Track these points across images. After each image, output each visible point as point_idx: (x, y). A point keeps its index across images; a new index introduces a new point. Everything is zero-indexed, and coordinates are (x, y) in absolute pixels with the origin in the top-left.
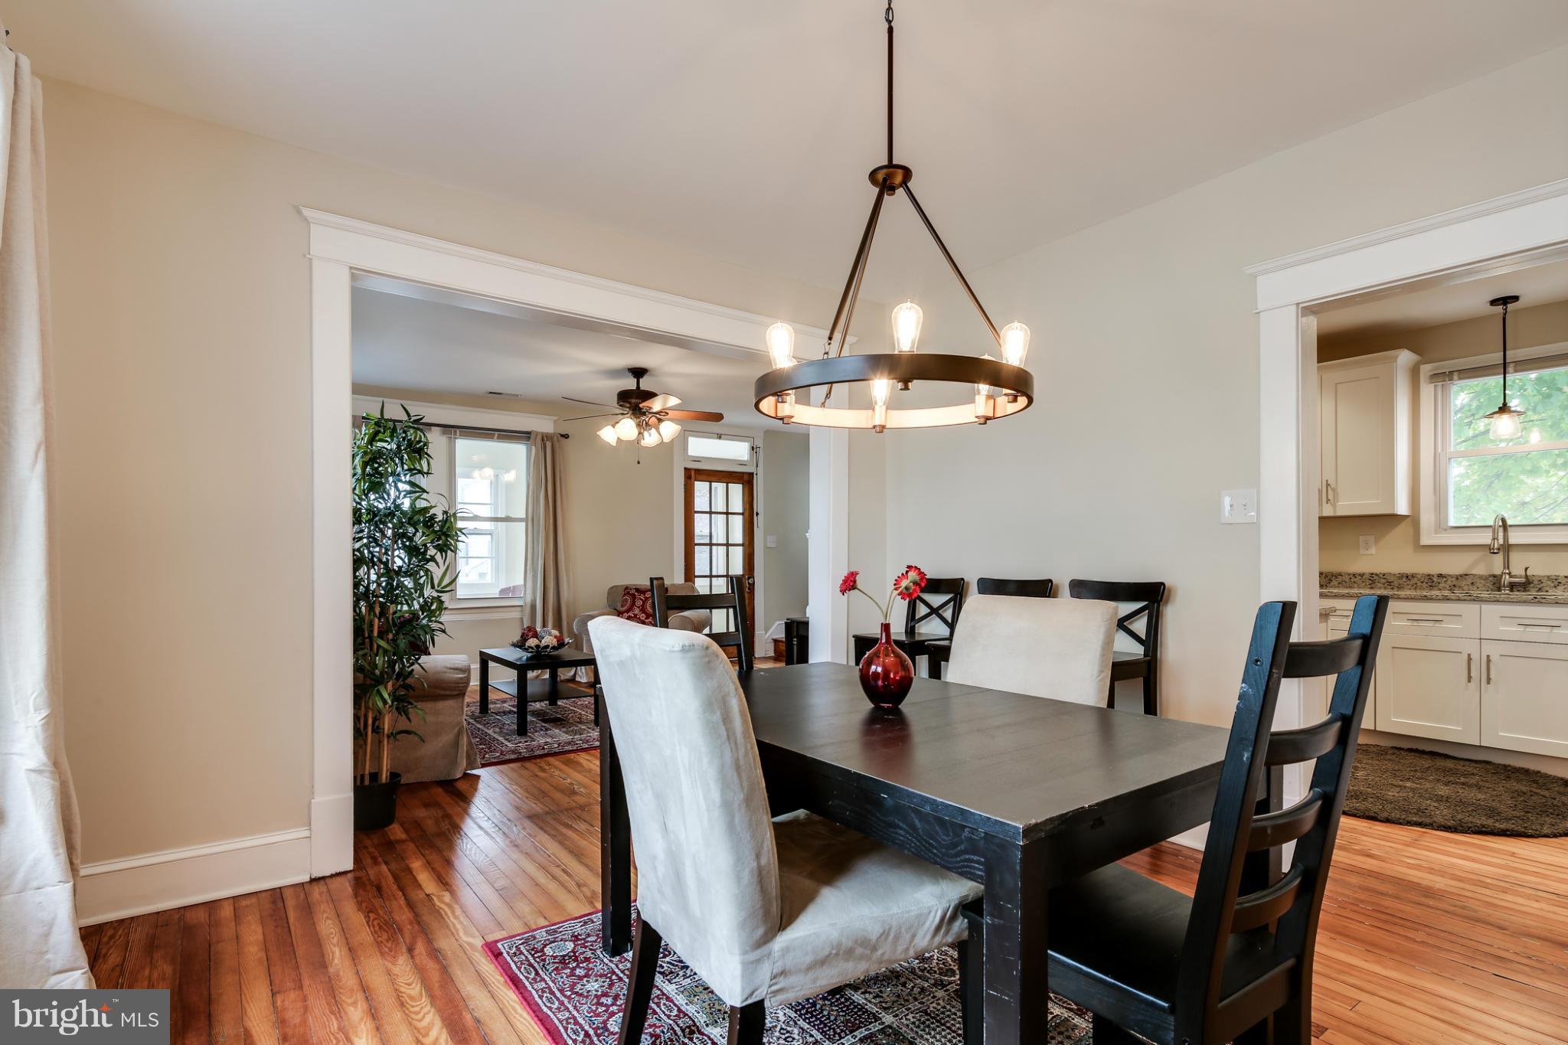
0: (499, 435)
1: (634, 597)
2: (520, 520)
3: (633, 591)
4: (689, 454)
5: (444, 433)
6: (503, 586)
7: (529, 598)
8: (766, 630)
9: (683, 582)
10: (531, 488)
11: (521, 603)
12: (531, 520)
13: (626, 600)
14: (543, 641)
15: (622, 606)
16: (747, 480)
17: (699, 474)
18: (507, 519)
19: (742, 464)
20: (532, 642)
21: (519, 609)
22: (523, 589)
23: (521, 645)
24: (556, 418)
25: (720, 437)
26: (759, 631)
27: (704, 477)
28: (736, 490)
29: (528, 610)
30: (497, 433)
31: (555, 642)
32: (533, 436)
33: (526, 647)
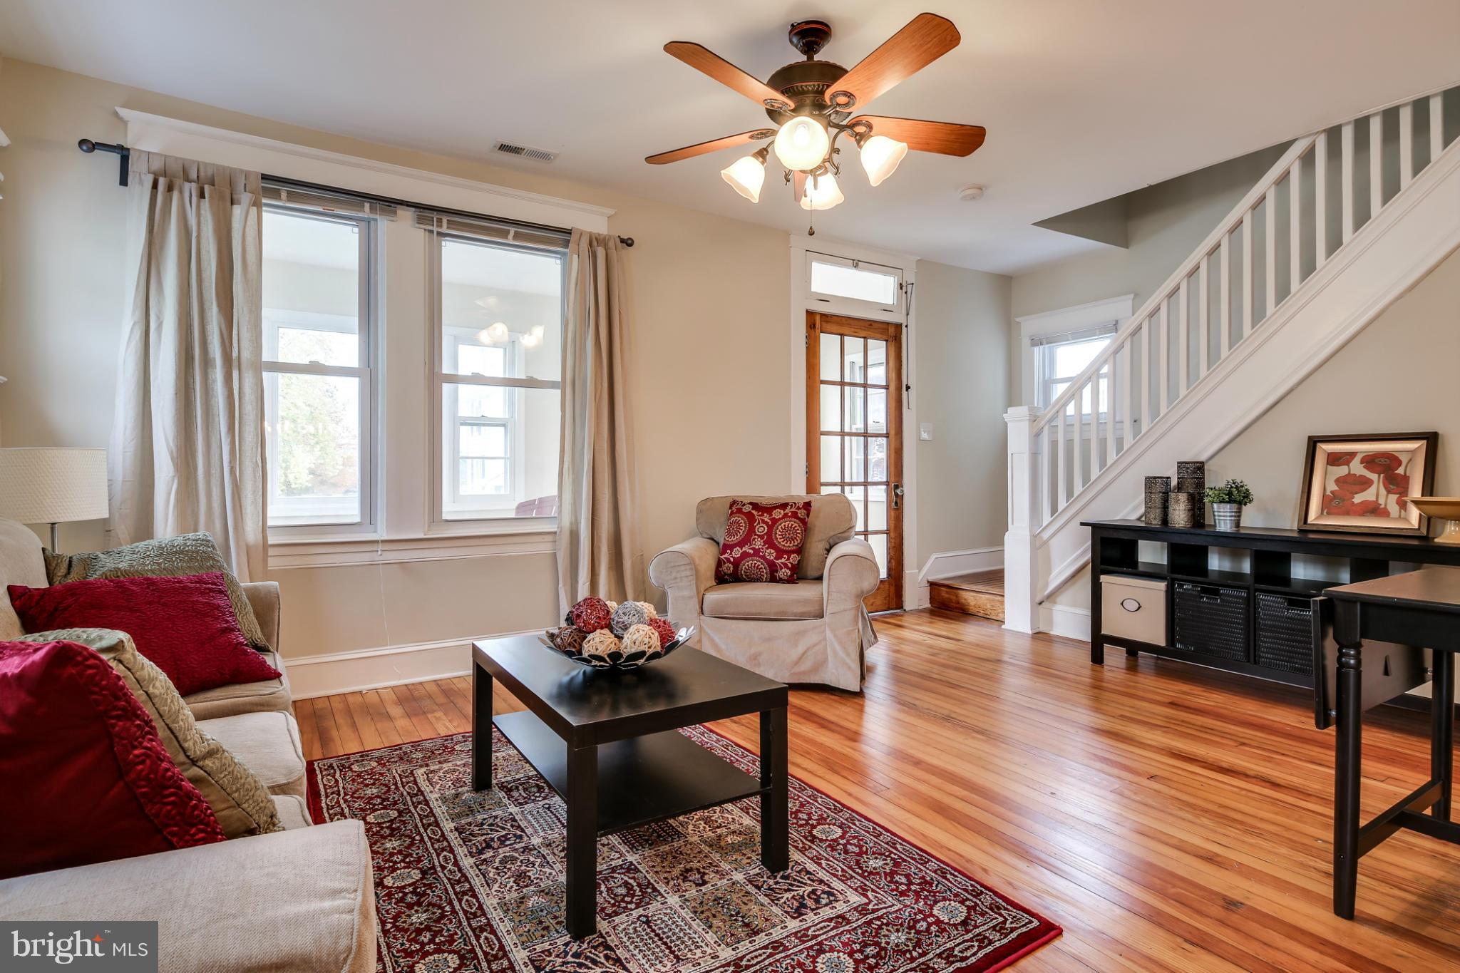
0: (516, 232)
1: (750, 516)
2: (552, 385)
3: (748, 508)
4: (813, 290)
5: (421, 220)
6: (521, 498)
7: (566, 520)
8: (920, 568)
9: (805, 494)
10: (571, 328)
11: (552, 527)
12: (570, 385)
13: (738, 523)
14: (627, 639)
15: (730, 534)
16: (892, 334)
17: (827, 322)
18: (530, 383)
19: (887, 310)
20: (599, 643)
21: (550, 538)
22: (557, 503)
23: (570, 648)
24: (611, 212)
25: (856, 264)
26: (909, 570)
27: (834, 328)
28: (878, 350)
29: (565, 540)
30: (512, 230)
31: (656, 643)
32: (574, 238)
33: (585, 655)
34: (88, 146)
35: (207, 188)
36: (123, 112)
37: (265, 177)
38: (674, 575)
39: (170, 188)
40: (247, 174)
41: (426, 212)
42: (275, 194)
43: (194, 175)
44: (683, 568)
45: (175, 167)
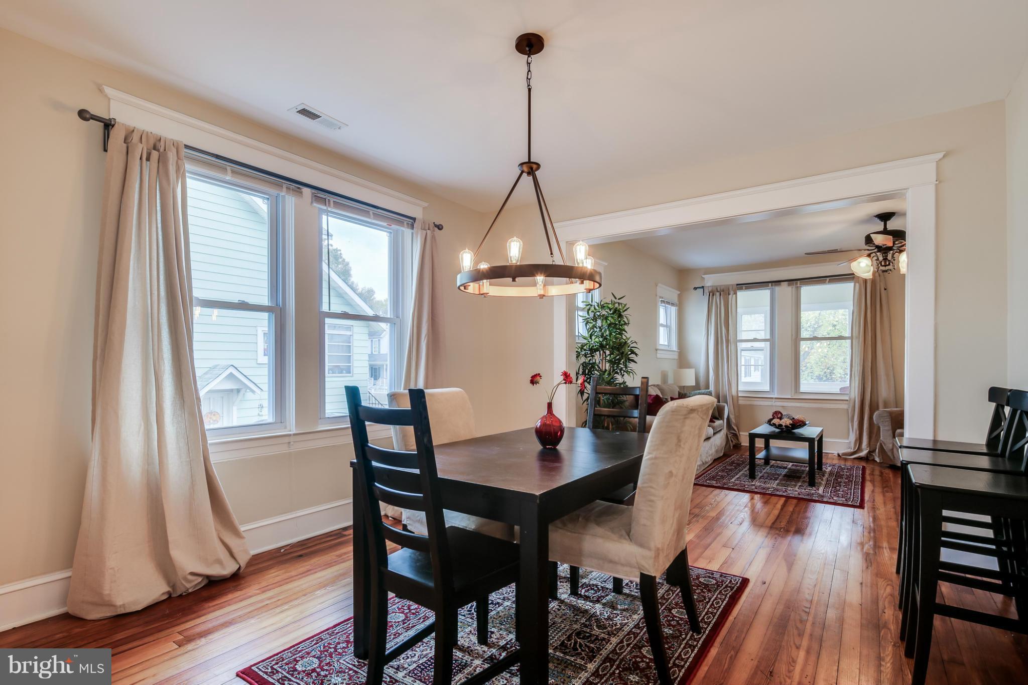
0: (829, 279)
2: (848, 339)
5: (790, 284)
7: (852, 395)
11: (847, 398)
12: (855, 338)
18: (837, 338)
22: (849, 388)
29: (851, 405)
33: (771, 423)
34: (695, 289)
35: (722, 293)
36: (703, 276)
37: (737, 285)
38: (882, 420)
39: (713, 295)
40: (732, 285)
41: (790, 281)
42: (741, 289)
43: (719, 290)
44: (886, 417)
45: (715, 289)
